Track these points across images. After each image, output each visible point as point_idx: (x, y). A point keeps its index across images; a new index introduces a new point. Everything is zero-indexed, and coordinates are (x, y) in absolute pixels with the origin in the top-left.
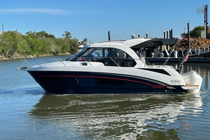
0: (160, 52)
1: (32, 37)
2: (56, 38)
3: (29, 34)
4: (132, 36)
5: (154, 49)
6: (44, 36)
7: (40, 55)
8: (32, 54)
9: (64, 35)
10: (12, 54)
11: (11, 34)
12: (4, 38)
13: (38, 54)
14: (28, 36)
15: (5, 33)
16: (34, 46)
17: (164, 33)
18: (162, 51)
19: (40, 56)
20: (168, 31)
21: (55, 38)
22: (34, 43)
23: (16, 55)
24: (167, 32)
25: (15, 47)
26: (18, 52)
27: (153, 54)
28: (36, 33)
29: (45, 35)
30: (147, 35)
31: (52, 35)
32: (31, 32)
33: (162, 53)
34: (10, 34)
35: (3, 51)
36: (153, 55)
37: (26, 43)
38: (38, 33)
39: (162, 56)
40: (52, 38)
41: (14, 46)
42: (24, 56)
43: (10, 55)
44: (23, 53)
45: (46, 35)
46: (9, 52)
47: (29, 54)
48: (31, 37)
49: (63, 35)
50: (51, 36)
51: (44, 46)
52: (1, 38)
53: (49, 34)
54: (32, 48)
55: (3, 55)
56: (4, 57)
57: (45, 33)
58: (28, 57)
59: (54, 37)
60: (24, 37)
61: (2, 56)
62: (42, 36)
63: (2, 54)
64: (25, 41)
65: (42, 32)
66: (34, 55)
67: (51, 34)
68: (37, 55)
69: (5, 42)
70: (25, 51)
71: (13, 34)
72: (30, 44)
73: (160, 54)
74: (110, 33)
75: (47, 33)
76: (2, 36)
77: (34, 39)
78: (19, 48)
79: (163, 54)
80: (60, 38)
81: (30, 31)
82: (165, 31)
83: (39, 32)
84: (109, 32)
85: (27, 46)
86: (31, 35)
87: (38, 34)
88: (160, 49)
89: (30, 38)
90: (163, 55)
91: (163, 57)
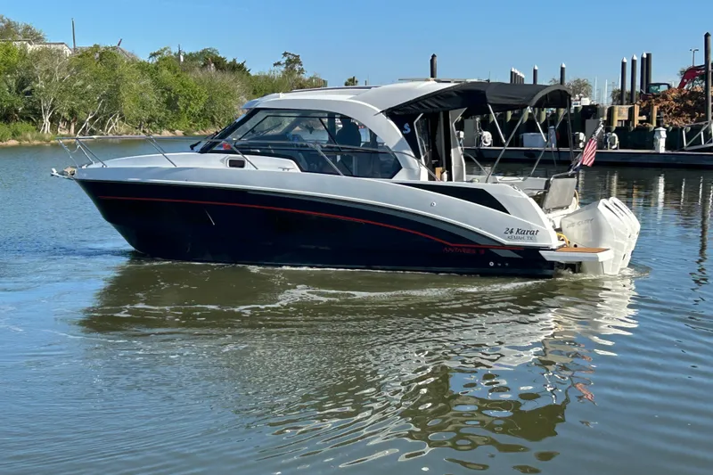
0: (606, 132)
1: (172, 68)
2: (253, 73)
3: (160, 58)
4: (512, 72)
5: (587, 121)
6: (213, 65)
7: (198, 130)
8: (171, 127)
9: (279, 64)
10: (102, 125)
11: (101, 54)
12: (79, 68)
13: (191, 125)
14: (157, 63)
15: (80, 53)
16: (177, 99)
17: (623, 64)
18: (614, 129)
19: (197, 133)
20: (635, 58)
21: (248, 74)
22: (177, 88)
23: (117, 129)
24: (633, 62)
25: (112, 102)
26: (123, 119)
27: (582, 136)
28: (185, 56)
29: (215, 64)
30: (562, 69)
31: (239, 62)
32: (170, 52)
33: (614, 135)
34: (98, 55)
35: (72, 113)
36: (580, 141)
37: (152, 88)
38: (191, 54)
39: (612, 145)
40: (238, 73)
41: (108, 96)
42: (144, 132)
43: (96, 126)
44: (141, 120)
45: (220, 64)
46: (94, 119)
47: (161, 125)
48: (169, 68)
49: (275, 65)
50: (236, 68)
51: (211, 101)
52: (68, 70)
53: (229, 60)
54: (171, 104)
55: (73, 127)
56: (76, 132)
57: (217, 57)
58: (155, 135)
59: (245, 70)
60: (143, 67)
61: (69, 129)
62: (205, 65)
63: (69, 123)
64: (149, 81)
65: (203, 52)
66: (177, 131)
67: (234, 60)
68: (188, 132)
69: (80, 83)
70: (145, 116)
71: (107, 57)
72: (163, 93)
73: (606, 137)
74: (436, 60)
75: (221, 55)
76: (70, 60)
77: (178, 76)
78: (128, 105)
79: (617, 139)
80: (267, 74)
81: (165, 49)
82: (625, 61)
83: (194, 51)
84: (434, 56)
85: (152, 97)
86: (166, 61)
87: (190, 58)
88: (605, 119)
89: (165, 72)
90: (617, 142)
91: (616, 149)
